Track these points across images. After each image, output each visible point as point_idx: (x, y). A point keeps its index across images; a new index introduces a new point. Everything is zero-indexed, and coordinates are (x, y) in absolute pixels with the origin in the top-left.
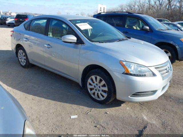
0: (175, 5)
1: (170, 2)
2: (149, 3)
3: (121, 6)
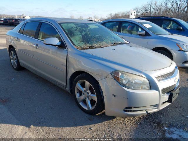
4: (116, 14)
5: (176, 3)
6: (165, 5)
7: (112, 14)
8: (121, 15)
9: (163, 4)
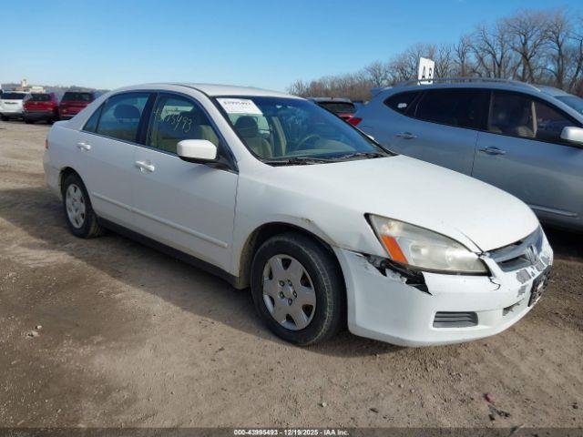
0: (544, 68)
1: (528, 60)
2: (463, 62)
3: (375, 70)
4: (314, 84)
5: (490, 52)
6: (458, 59)
7: (304, 84)
8: (328, 87)
9: (454, 56)
